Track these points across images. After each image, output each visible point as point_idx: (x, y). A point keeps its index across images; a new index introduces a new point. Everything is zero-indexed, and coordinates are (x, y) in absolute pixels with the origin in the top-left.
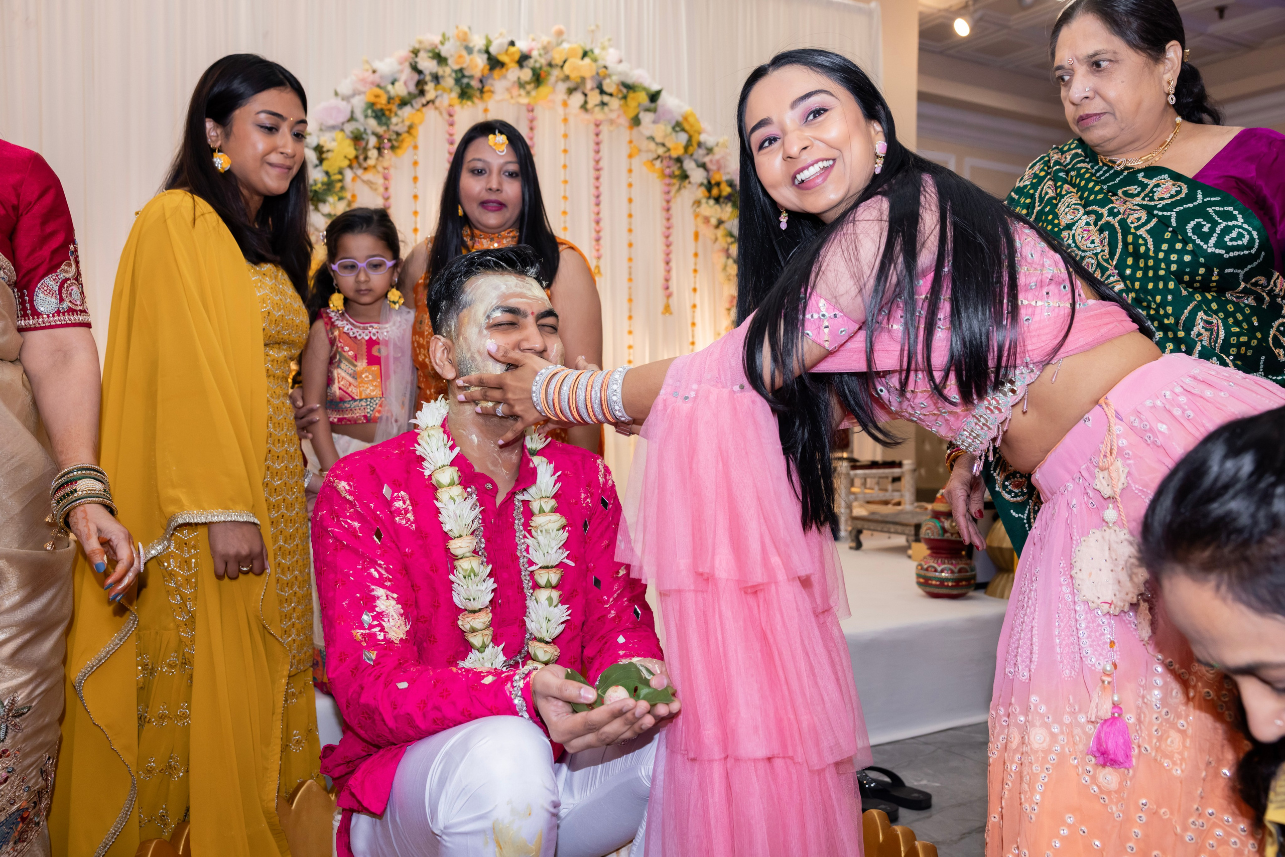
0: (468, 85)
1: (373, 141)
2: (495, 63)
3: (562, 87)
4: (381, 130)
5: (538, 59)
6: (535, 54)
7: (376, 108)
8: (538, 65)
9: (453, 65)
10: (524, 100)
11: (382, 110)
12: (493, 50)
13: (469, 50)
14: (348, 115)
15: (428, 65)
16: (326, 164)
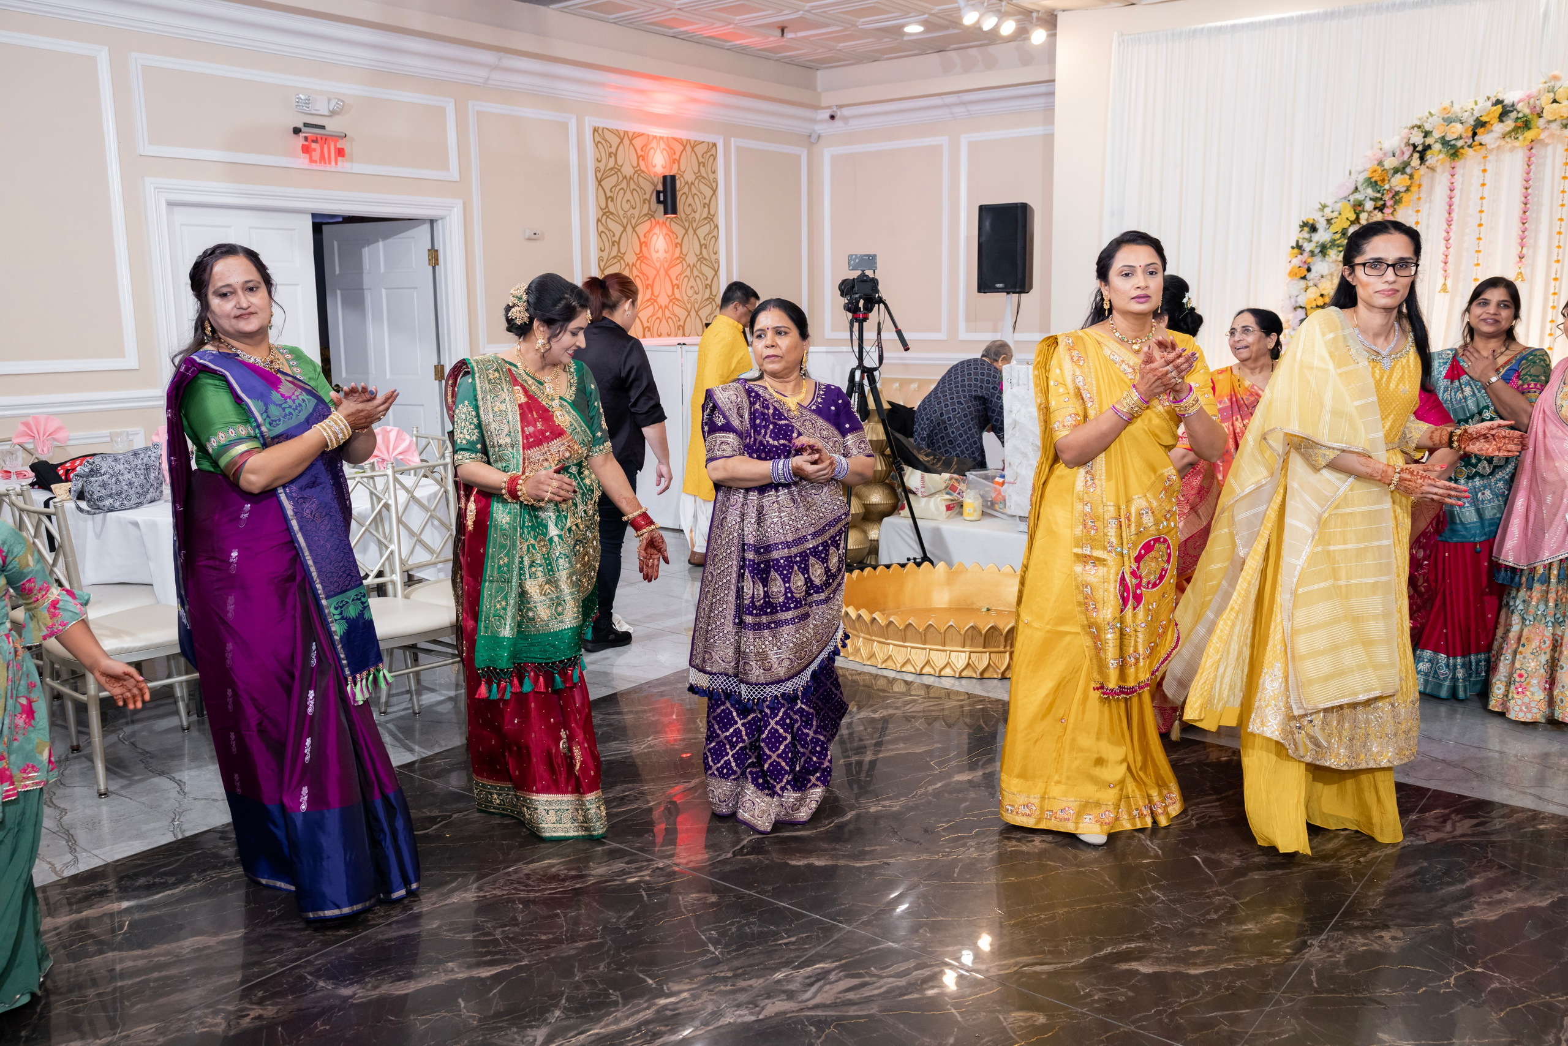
0: (1453, 146)
1: (1369, 205)
2: (1480, 124)
3: (1555, 127)
4: (1379, 195)
5: (1524, 109)
6: (1519, 107)
7: (1373, 180)
8: (1520, 115)
9: (1437, 135)
10: (1517, 144)
11: (1376, 182)
12: (1477, 114)
13: (1449, 121)
14: (1353, 187)
15: (1417, 139)
16: (1334, 228)
